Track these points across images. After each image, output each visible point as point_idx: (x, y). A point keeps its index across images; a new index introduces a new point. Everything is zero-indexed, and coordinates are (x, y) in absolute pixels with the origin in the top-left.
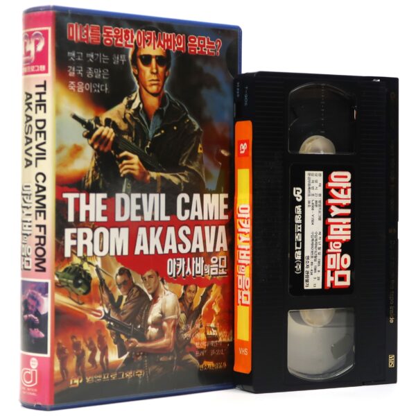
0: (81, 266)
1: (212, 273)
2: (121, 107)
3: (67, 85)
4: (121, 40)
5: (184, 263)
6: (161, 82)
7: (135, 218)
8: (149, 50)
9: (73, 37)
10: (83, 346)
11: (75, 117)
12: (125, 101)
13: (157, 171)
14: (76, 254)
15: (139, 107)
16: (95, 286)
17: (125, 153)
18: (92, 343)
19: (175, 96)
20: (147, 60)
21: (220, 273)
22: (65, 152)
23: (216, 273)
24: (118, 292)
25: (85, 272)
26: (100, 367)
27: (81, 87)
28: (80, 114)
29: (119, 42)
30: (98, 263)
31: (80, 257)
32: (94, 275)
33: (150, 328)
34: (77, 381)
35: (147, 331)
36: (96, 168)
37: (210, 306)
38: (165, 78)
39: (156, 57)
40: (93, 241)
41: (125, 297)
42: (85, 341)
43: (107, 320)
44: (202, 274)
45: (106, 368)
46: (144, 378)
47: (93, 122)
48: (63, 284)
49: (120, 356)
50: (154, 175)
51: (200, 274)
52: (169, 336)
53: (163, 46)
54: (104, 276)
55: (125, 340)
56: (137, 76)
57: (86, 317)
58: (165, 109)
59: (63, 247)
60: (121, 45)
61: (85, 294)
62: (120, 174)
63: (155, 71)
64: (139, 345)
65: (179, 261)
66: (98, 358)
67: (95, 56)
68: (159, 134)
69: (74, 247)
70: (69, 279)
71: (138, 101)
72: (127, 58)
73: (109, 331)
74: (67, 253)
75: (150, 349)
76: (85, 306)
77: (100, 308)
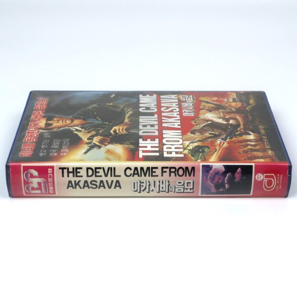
0: (190, 150)
2: (80, 134)
3: (63, 157)
4: (34, 135)
5: (185, 110)
6: (64, 119)
7: (156, 127)
8: (43, 123)
9: (29, 155)
11: (86, 153)
12: (76, 132)
13: (125, 119)
14: (182, 152)
15: (80, 127)
16: (203, 144)
17: (112, 132)
18: (243, 146)
20: (47, 125)
21: (192, 97)
22: (110, 157)
23: (192, 99)
24: (207, 134)
25: (193, 148)
26: (258, 143)
27: (65, 149)
28: (84, 151)
29: (35, 136)
30: (187, 143)
31: (184, 150)
32: (196, 144)
33: (230, 123)
34: (270, 152)
35: (232, 124)
36: (121, 144)
38: (61, 117)
39: (47, 121)
40: (172, 145)
41: (210, 132)
43: (226, 139)
44: (193, 103)
45: (259, 140)
46: (263, 125)
47: (90, 145)
48: (203, 157)
49: (251, 135)
50: (126, 120)
52: (235, 116)
53: (40, 119)
54: (196, 140)
55: (239, 132)
56: (59, 128)
57: (224, 148)
58: (82, 117)
59: (177, 157)
60: (37, 135)
61: (209, 148)
62: (126, 134)
63: (56, 121)
64: (242, 127)
65: (184, 112)
66: (253, 143)
67: (44, 145)
68: (99, 119)
69: (177, 153)
70: (199, 155)
71: (77, 128)
72: (47, 132)
73: (234, 139)
74: (182, 156)
75: (243, 122)
76: (217, 148)
77: (218, 142)
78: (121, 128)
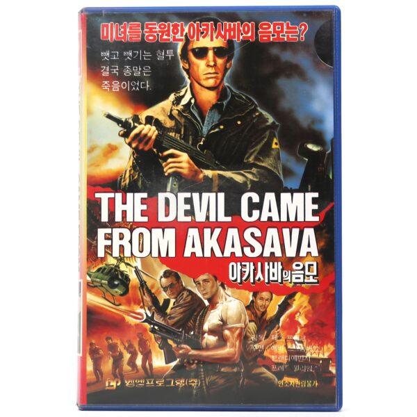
0: (118, 266)
1: (294, 280)
2: (167, 104)
3: (100, 85)
4: (168, 35)
5: (252, 267)
6: (220, 76)
7: (183, 218)
8: (204, 42)
9: (107, 37)
10: (121, 348)
11: (109, 117)
12: (172, 97)
13: (213, 169)
14: (111, 255)
15: (189, 102)
16: (134, 287)
17: (171, 151)
18: (131, 346)
19: (239, 88)
20: (202, 53)
21: (306, 281)
22: (97, 152)
23: (301, 280)
24: (163, 296)
25: (122, 273)
26: (142, 371)
27: (116, 86)
28: (115, 114)
29: (165, 37)
30: (138, 264)
31: (116, 258)
32: (133, 276)
33: (206, 335)
34: (113, 384)
35: (203, 338)
36: (134, 167)
37: (292, 316)
38: (226, 70)
39: (214, 48)
40: (131, 242)
41: (172, 301)
42: (122, 343)
43: (150, 323)
44: (280, 281)
45: (149, 373)
46: (200, 388)
47: (131, 121)
48: (96, 284)
49: (167, 362)
50: (209, 173)
51: (277, 281)
52: (233, 345)
53: (224, 37)
54: (145, 278)
55: (174, 345)
56: (188, 71)
57: (123, 319)
58: (225, 103)
59: (97, 247)
60: (169, 40)
61: (121, 295)
62: (164, 172)
63: (212, 64)
64: (193, 352)
65: (245, 266)
66: (139, 361)
67: (134, 54)
68: (217, 130)
69: (109, 248)
70: (102, 279)
71: (188, 96)
72: (175, 53)
73: (152, 335)
74: (101, 253)
75: (208, 357)
76: (123, 307)
77: (142, 311)
78: (185, 165)
